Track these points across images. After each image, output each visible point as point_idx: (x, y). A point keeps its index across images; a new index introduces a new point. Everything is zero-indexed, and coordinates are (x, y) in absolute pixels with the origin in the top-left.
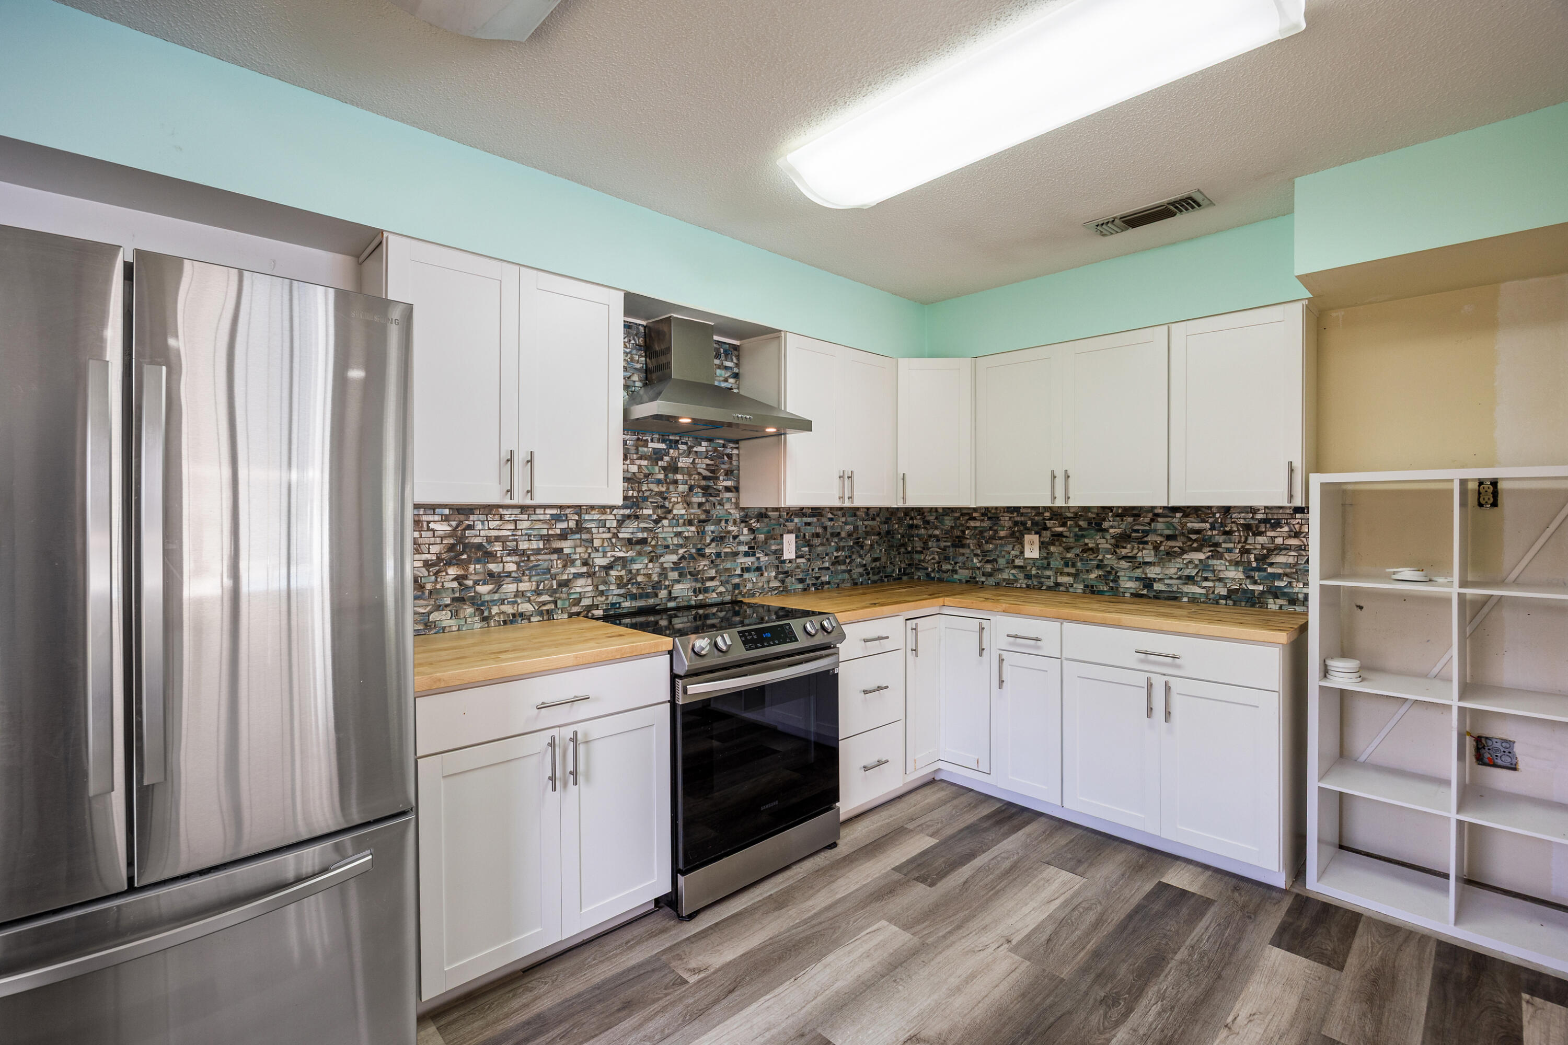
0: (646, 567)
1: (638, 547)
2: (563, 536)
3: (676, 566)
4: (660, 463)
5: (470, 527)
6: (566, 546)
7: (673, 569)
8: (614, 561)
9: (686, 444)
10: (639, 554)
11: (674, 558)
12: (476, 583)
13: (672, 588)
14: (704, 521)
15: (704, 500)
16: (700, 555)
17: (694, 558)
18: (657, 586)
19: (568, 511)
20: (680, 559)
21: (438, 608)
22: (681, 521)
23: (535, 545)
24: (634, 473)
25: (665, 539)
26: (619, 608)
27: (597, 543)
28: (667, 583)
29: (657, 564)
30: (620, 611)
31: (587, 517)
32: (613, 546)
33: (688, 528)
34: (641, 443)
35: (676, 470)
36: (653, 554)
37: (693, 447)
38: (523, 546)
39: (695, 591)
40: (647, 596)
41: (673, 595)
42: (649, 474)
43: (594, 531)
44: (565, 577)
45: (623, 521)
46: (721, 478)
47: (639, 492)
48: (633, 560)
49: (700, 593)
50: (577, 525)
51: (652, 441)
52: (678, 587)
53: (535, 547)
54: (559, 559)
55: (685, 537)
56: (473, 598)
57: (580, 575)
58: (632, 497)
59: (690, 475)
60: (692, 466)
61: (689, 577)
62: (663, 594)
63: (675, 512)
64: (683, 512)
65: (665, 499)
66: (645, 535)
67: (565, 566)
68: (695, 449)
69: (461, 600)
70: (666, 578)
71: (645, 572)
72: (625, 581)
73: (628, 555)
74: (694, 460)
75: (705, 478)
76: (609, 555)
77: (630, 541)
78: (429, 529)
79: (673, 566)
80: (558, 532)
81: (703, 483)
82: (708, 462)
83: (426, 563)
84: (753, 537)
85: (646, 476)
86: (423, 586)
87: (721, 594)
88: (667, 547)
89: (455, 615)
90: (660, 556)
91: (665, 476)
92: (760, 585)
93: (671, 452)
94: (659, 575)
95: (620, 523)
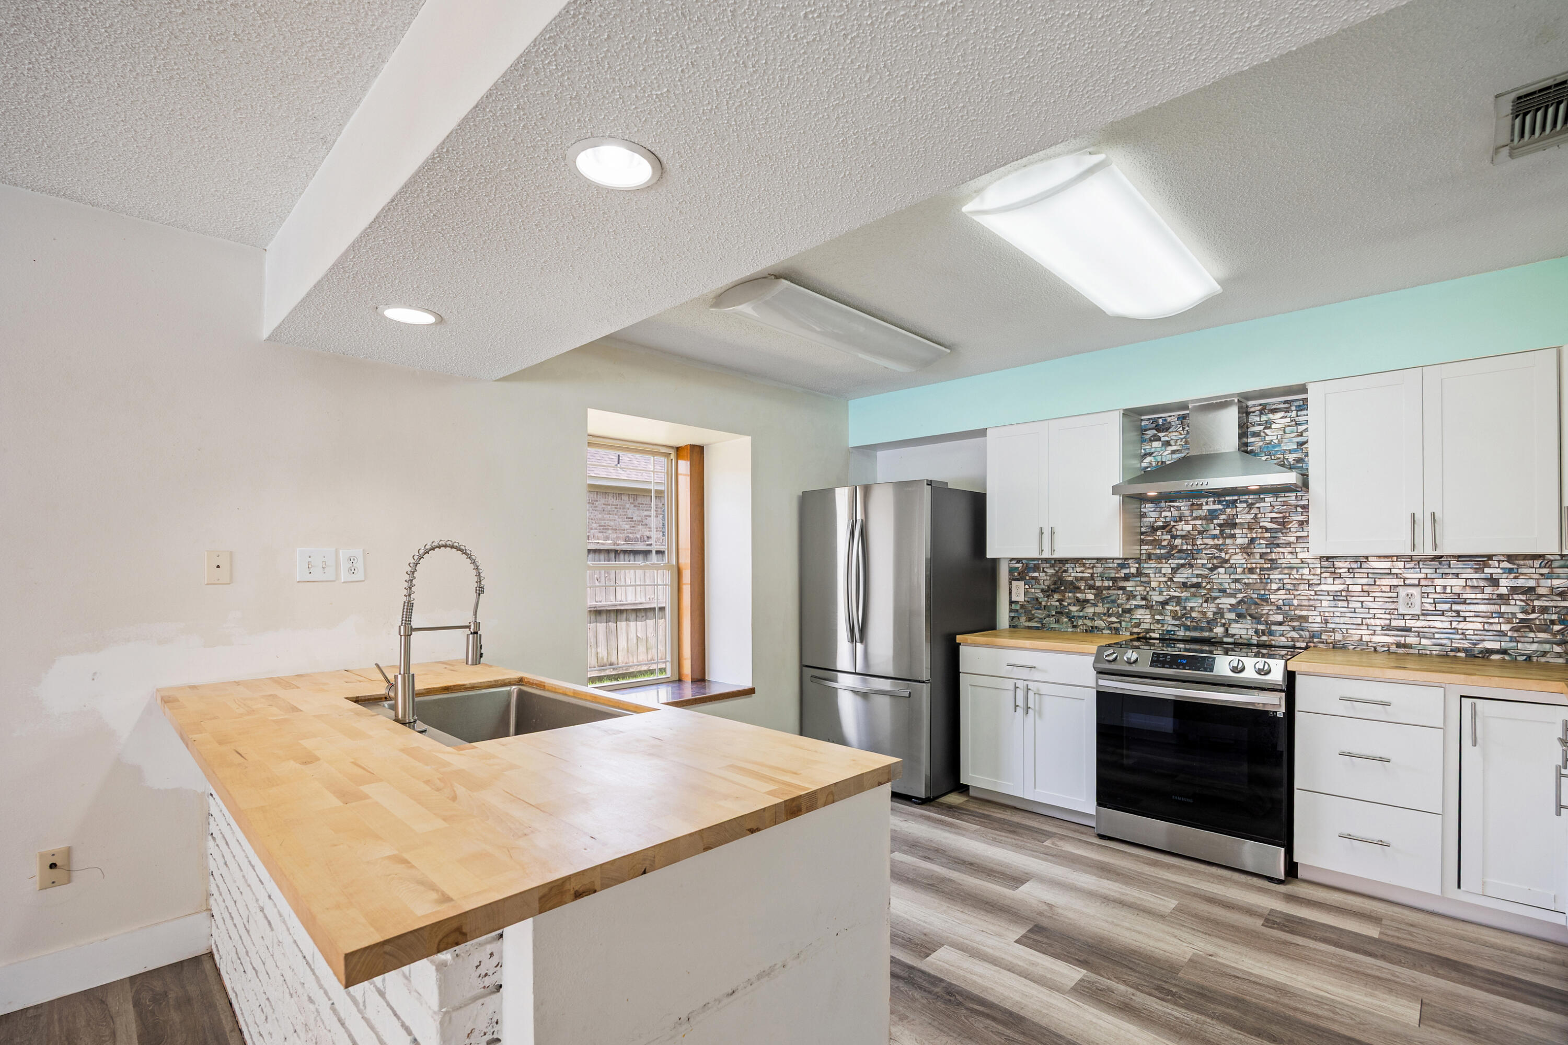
0: (1201, 606)
1: (1193, 590)
2: (1127, 578)
3: (1233, 608)
4: (1215, 521)
5: (1065, 571)
6: (1129, 586)
7: (1230, 611)
8: (1169, 599)
9: (1246, 502)
10: (1194, 595)
11: (1233, 601)
12: (1069, 604)
13: (1229, 626)
14: (1268, 569)
15: (1269, 550)
16: (1262, 600)
17: (1256, 604)
18: (1211, 623)
19: (1130, 561)
20: (1239, 603)
21: (1049, 616)
22: (1239, 570)
23: (1106, 583)
24: (1189, 531)
25: (1221, 584)
26: (1174, 635)
27: (1153, 584)
28: (1223, 621)
29: (1213, 605)
30: (1175, 637)
31: (1145, 565)
32: (1169, 587)
33: (1249, 576)
34: (1196, 507)
35: (1234, 525)
36: (1208, 596)
37: (1255, 503)
38: (1098, 584)
39: (1256, 632)
40: (1202, 629)
41: (1230, 632)
42: (1204, 531)
43: (1152, 575)
44: (1128, 607)
45: (1178, 569)
46: (1292, 530)
47: (1193, 545)
48: (1187, 599)
49: (1264, 634)
50: (1137, 571)
51: (1207, 504)
52: (1234, 625)
53: (1107, 585)
54: (1123, 594)
55: (1245, 583)
56: (1067, 613)
57: (1141, 607)
58: (1187, 550)
59: (1250, 529)
60: (1253, 521)
61: (1249, 618)
62: (1219, 630)
63: (1232, 562)
64: (1244, 561)
65: (1221, 550)
66: (1200, 580)
67: (1128, 599)
68: (1257, 505)
69: (1061, 613)
70: (1222, 617)
71: (1200, 609)
72: (1179, 615)
73: (1183, 595)
74: (1256, 514)
75: (1267, 530)
76: (1165, 593)
77: (1185, 585)
78: (1044, 571)
79: (1229, 607)
80: (1123, 575)
81: (1268, 535)
82: (1274, 515)
83: (1042, 591)
84: (1342, 587)
85: (1200, 533)
86: (1040, 603)
87: (1293, 639)
88: (1224, 591)
89: (1057, 622)
90: (1216, 598)
91: (1222, 532)
92: (1357, 638)
93: (1228, 510)
94: (1215, 614)
95: (1175, 570)
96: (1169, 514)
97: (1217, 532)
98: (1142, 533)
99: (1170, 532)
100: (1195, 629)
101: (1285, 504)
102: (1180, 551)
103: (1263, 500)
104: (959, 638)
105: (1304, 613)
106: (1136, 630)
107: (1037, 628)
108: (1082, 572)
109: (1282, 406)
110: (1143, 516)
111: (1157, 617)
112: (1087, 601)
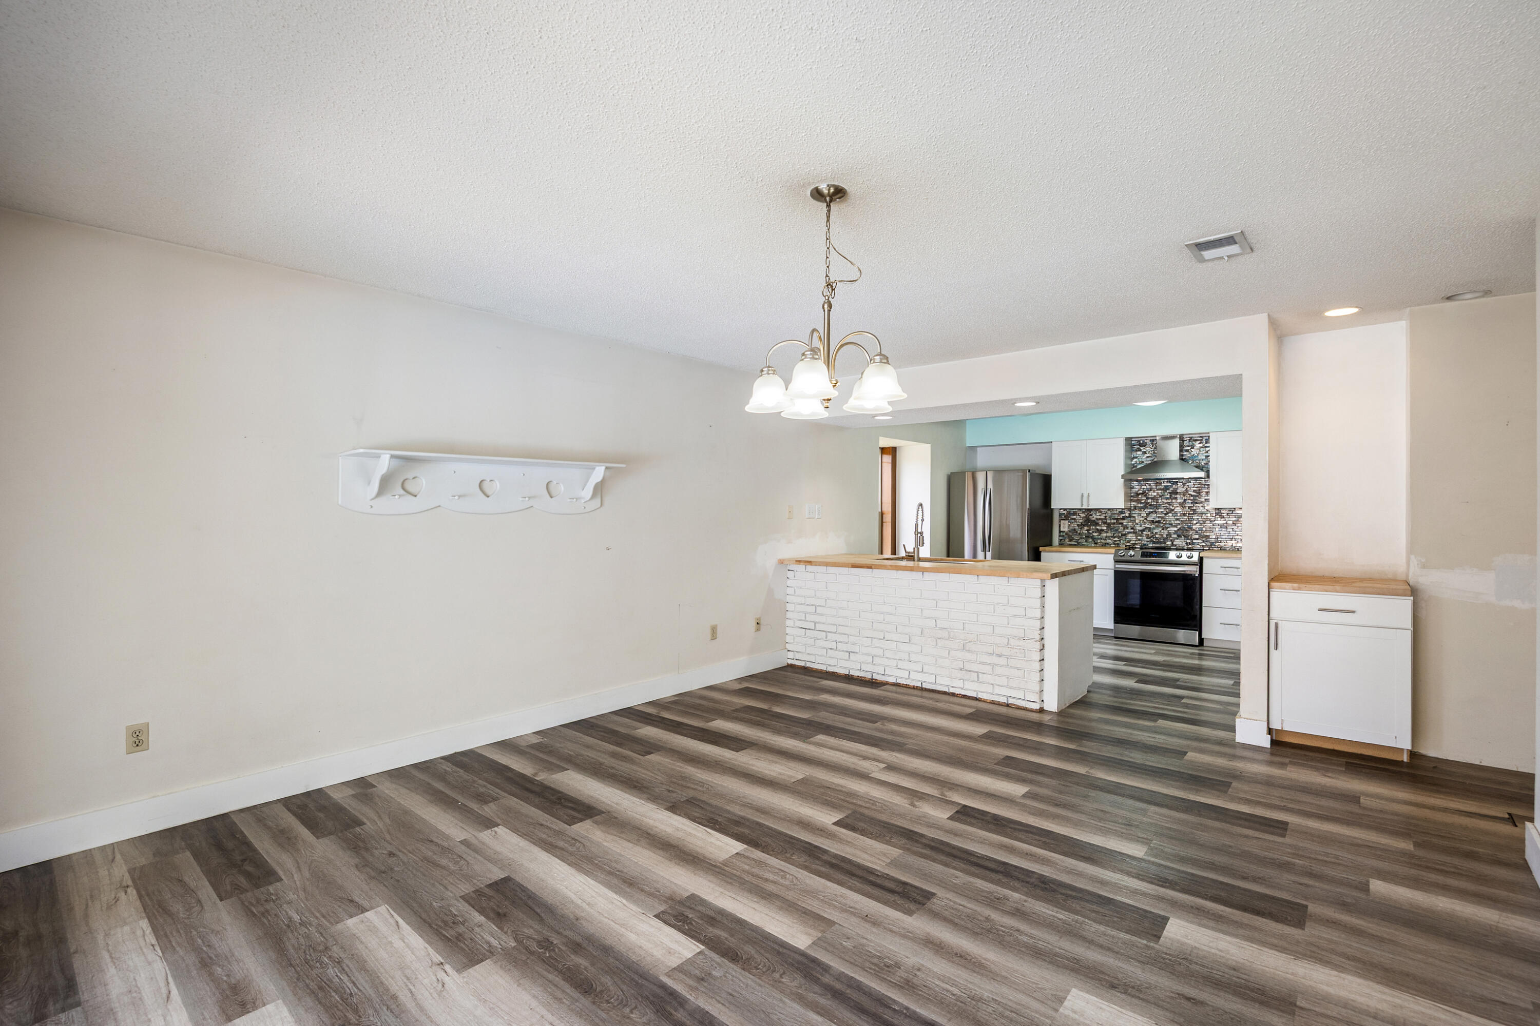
1: (1156, 524)
2: (1124, 518)
3: (1176, 532)
4: (1168, 492)
5: (1091, 515)
7: (1174, 534)
8: (1145, 529)
9: (1182, 482)
10: (1157, 527)
11: (1176, 529)
12: (1093, 532)
13: (1174, 541)
14: (1192, 514)
15: (1192, 505)
16: (1189, 528)
17: (1186, 530)
18: (1165, 540)
19: (1125, 510)
20: (1178, 530)
21: (1081, 538)
22: (1179, 514)
23: (1113, 521)
24: (1155, 496)
25: (1170, 521)
27: (1137, 521)
28: (1171, 539)
29: (1166, 531)
30: (1148, 545)
31: (1133, 512)
32: (1145, 523)
33: (1183, 517)
35: (1177, 493)
36: (1164, 527)
38: (1108, 521)
39: (1186, 543)
40: (1161, 543)
42: (1162, 496)
43: (1136, 517)
44: (1124, 533)
45: (1150, 514)
46: (1203, 496)
47: (1157, 503)
48: (1154, 529)
49: (1190, 544)
51: (1164, 483)
52: (1176, 541)
54: (1122, 526)
55: (1181, 521)
56: (1092, 537)
57: (1131, 533)
58: (1154, 505)
59: (1184, 495)
60: (1185, 492)
61: (1183, 537)
62: (1169, 543)
63: (1175, 510)
64: (1181, 510)
65: (1170, 505)
66: (1160, 519)
67: (1124, 529)
68: (1187, 484)
69: (1088, 537)
70: (1171, 537)
71: (1160, 533)
72: (1150, 536)
73: (1151, 526)
74: (1186, 490)
75: (1192, 496)
76: (1143, 526)
77: (1153, 521)
78: (1079, 515)
79: (1174, 532)
80: (1121, 517)
81: (1192, 498)
82: (1195, 489)
83: (1078, 525)
84: (1225, 522)
85: (1160, 496)
86: (1077, 532)
87: (1203, 546)
88: (1172, 524)
89: (1086, 541)
90: (1168, 528)
91: (1170, 496)
92: (1231, 545)
93: (1174, 486)
94: (1167, 535)
95: (1148, 515)
96: (1145, 487)
97: (1168, 496)
98: (1132, 496)
99: (1145, 496)
100: (1158, 543)
101: (1200, 484)
102: (1151, 505)
103: (1190, 482)
104: (1041, 549)
105: (1208, 534)
106: (1128, 544)
107: (1075, 545)
108: (1100, 516)
109: (1199, 438)
110: (1132, 488)
111: (1139, 538)
112: (1103, 530)
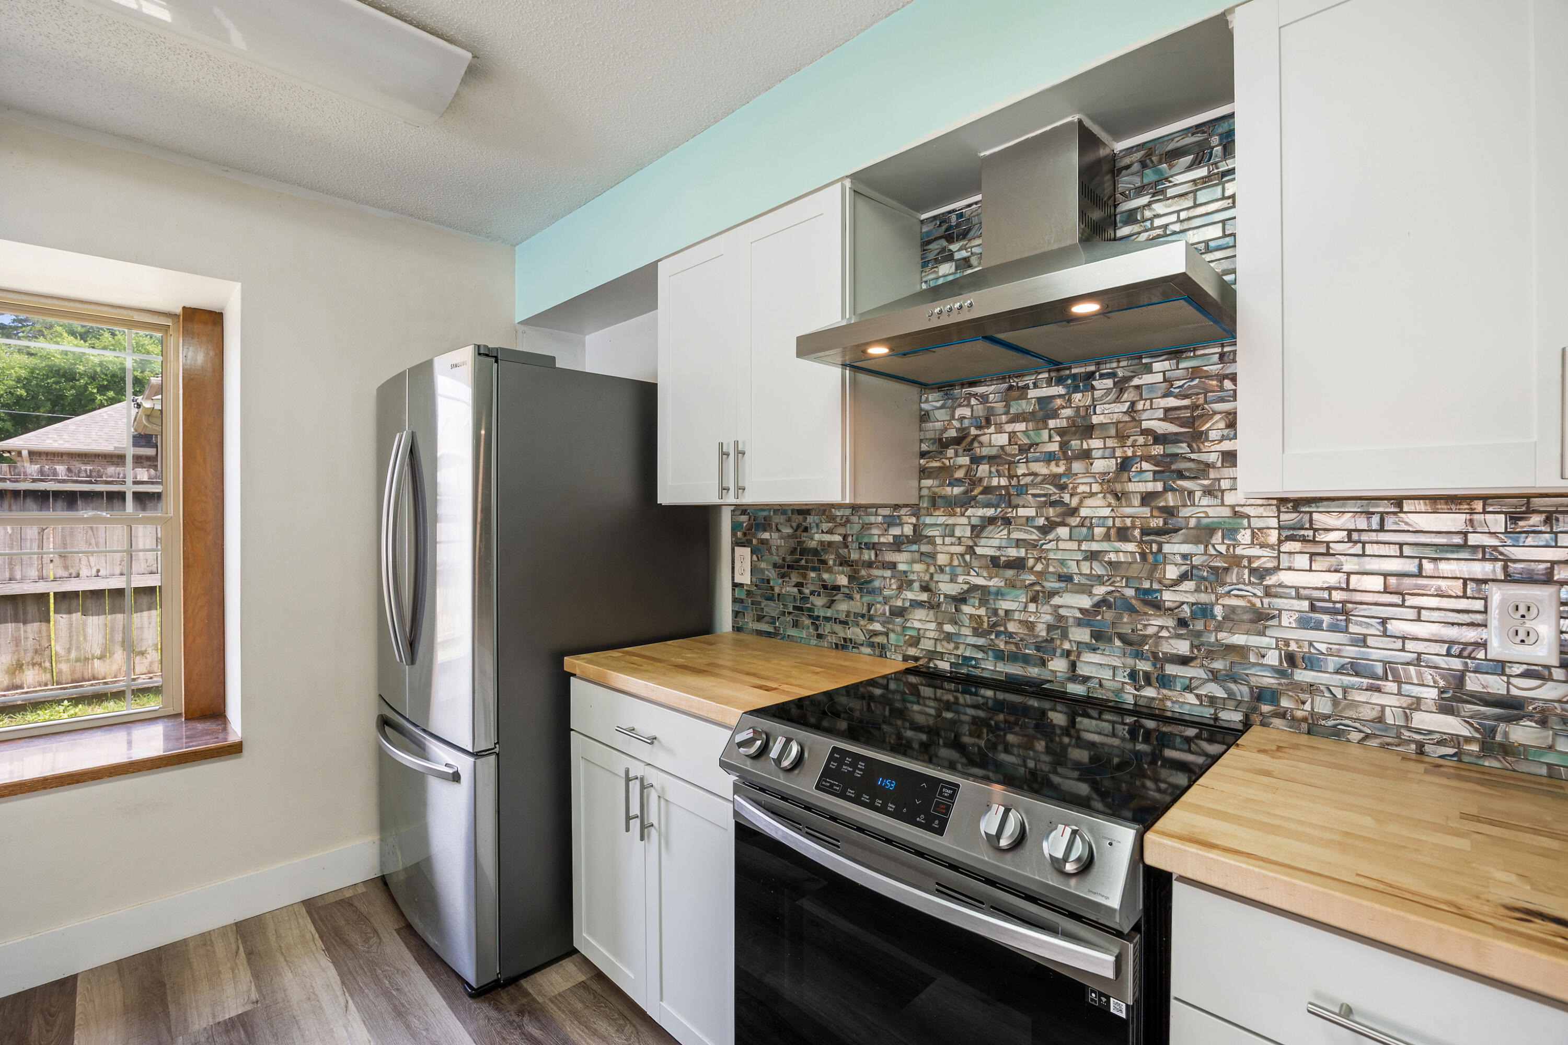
0: (1025, 609)
1: (1010, 573)
2: (898, 544)
3: (1086, 617)
4: (1052, 423)
5: (807, 530)
6: (902, 559)
7: (1079, 623)
8: (968, 591)
9: (1113, 375)
10: (1011, 585)
11: (1085, 602)
12: (812, 593)
13: (1078, 656)
14: (1159, 532)
15: (1159, 487)
16: (1146, 603)
17: (1132, 610)
18: (1045, 649)
19: (903, 511)
20: (1097, 605)
21: (784, 613)
22: (1099, 531)
24: (1002, 447)
25: (1062, 562)
26: (975, 667)
27: (942, 559)
28: (1067, 646)
29: (1046, 608)
30: (977, 672)
31: (928, 520)
32: (968, 567)
33: (1118, 545)
34: (1015, 394)
35: (1088, 430)
36: (1038, 588)
37: (1130, 378)
38: (854, 555)
39: (1133, 675)
40: (1026, 660)
41: (1079, 671)
42: (1031, 446)
43: (939, 541)
44: (899, 603)
45: (983, 528)
46: (1213, 435)
47: (1010, 477)
48: (999, 594)
49: (1148, 683)
50: (915, 531)
51: (1036, 386)
52: (1088, 657)
53: (866, 557)
54: (893, 577)
55: (1110, 563)
56: (810, 610)
57: (921, 604)
58: (999, 487)
59: (1121, 437)
60: (1127, 418)
61: (1118, 643)
62: (1058, 665)
63: (1084, 512)
64: (1106, 512)
65: (1063, 488)
66: (1022, 553)
67: (900, 588)
68: (1136, 382)
69: (800, 609)
70: (1065, 636)
71: (1023, 616)
72: (985, 625)
73: (991, 583)
74: (1133, 404)
75: (1159, 439)
76: (960, 579)
77: (995, 562)
78: (778, 530)
79: (1079, 615)
80: (891, 540)
81: (1158, 450)
82: (1172, 402)
83: (775, 566)
84: (1333, 579)
85: (1024, 450)
86: (772, 589)
87: (1212, 700)
88: (1066, 578)
89: (796, 624)
90: (1052, 594)
91: (1064, 445)
92: (1368, 713)
93: (1077, 397)
94: (1050, 628)
95: (977, 530)
96: (967, 412)
97: (1054, 447)
98: (923, 455)
99: (969, 450)
100: (1014, 658)
101: (1195, 373)
102: (987, 490)
103: (1148, 369)
104: (569, 663)
105: (1239, 639)
106: (912, 651)
107: (768, 634)
108: (830, 532)
109: (1190, 140)
110: (925, 417)
111: (948, 628)
112: (837, 588)
